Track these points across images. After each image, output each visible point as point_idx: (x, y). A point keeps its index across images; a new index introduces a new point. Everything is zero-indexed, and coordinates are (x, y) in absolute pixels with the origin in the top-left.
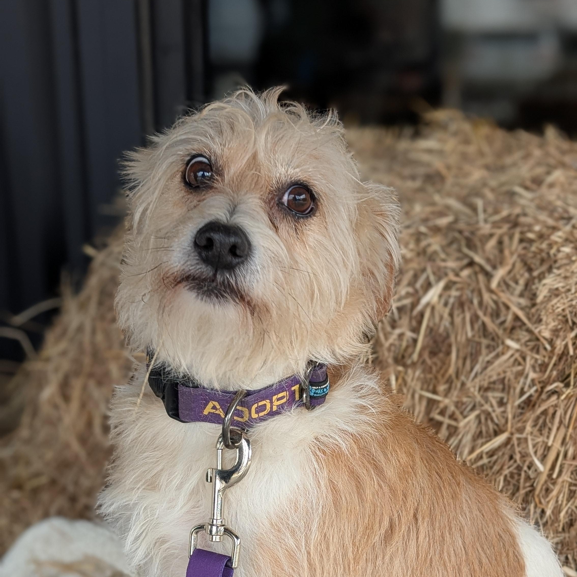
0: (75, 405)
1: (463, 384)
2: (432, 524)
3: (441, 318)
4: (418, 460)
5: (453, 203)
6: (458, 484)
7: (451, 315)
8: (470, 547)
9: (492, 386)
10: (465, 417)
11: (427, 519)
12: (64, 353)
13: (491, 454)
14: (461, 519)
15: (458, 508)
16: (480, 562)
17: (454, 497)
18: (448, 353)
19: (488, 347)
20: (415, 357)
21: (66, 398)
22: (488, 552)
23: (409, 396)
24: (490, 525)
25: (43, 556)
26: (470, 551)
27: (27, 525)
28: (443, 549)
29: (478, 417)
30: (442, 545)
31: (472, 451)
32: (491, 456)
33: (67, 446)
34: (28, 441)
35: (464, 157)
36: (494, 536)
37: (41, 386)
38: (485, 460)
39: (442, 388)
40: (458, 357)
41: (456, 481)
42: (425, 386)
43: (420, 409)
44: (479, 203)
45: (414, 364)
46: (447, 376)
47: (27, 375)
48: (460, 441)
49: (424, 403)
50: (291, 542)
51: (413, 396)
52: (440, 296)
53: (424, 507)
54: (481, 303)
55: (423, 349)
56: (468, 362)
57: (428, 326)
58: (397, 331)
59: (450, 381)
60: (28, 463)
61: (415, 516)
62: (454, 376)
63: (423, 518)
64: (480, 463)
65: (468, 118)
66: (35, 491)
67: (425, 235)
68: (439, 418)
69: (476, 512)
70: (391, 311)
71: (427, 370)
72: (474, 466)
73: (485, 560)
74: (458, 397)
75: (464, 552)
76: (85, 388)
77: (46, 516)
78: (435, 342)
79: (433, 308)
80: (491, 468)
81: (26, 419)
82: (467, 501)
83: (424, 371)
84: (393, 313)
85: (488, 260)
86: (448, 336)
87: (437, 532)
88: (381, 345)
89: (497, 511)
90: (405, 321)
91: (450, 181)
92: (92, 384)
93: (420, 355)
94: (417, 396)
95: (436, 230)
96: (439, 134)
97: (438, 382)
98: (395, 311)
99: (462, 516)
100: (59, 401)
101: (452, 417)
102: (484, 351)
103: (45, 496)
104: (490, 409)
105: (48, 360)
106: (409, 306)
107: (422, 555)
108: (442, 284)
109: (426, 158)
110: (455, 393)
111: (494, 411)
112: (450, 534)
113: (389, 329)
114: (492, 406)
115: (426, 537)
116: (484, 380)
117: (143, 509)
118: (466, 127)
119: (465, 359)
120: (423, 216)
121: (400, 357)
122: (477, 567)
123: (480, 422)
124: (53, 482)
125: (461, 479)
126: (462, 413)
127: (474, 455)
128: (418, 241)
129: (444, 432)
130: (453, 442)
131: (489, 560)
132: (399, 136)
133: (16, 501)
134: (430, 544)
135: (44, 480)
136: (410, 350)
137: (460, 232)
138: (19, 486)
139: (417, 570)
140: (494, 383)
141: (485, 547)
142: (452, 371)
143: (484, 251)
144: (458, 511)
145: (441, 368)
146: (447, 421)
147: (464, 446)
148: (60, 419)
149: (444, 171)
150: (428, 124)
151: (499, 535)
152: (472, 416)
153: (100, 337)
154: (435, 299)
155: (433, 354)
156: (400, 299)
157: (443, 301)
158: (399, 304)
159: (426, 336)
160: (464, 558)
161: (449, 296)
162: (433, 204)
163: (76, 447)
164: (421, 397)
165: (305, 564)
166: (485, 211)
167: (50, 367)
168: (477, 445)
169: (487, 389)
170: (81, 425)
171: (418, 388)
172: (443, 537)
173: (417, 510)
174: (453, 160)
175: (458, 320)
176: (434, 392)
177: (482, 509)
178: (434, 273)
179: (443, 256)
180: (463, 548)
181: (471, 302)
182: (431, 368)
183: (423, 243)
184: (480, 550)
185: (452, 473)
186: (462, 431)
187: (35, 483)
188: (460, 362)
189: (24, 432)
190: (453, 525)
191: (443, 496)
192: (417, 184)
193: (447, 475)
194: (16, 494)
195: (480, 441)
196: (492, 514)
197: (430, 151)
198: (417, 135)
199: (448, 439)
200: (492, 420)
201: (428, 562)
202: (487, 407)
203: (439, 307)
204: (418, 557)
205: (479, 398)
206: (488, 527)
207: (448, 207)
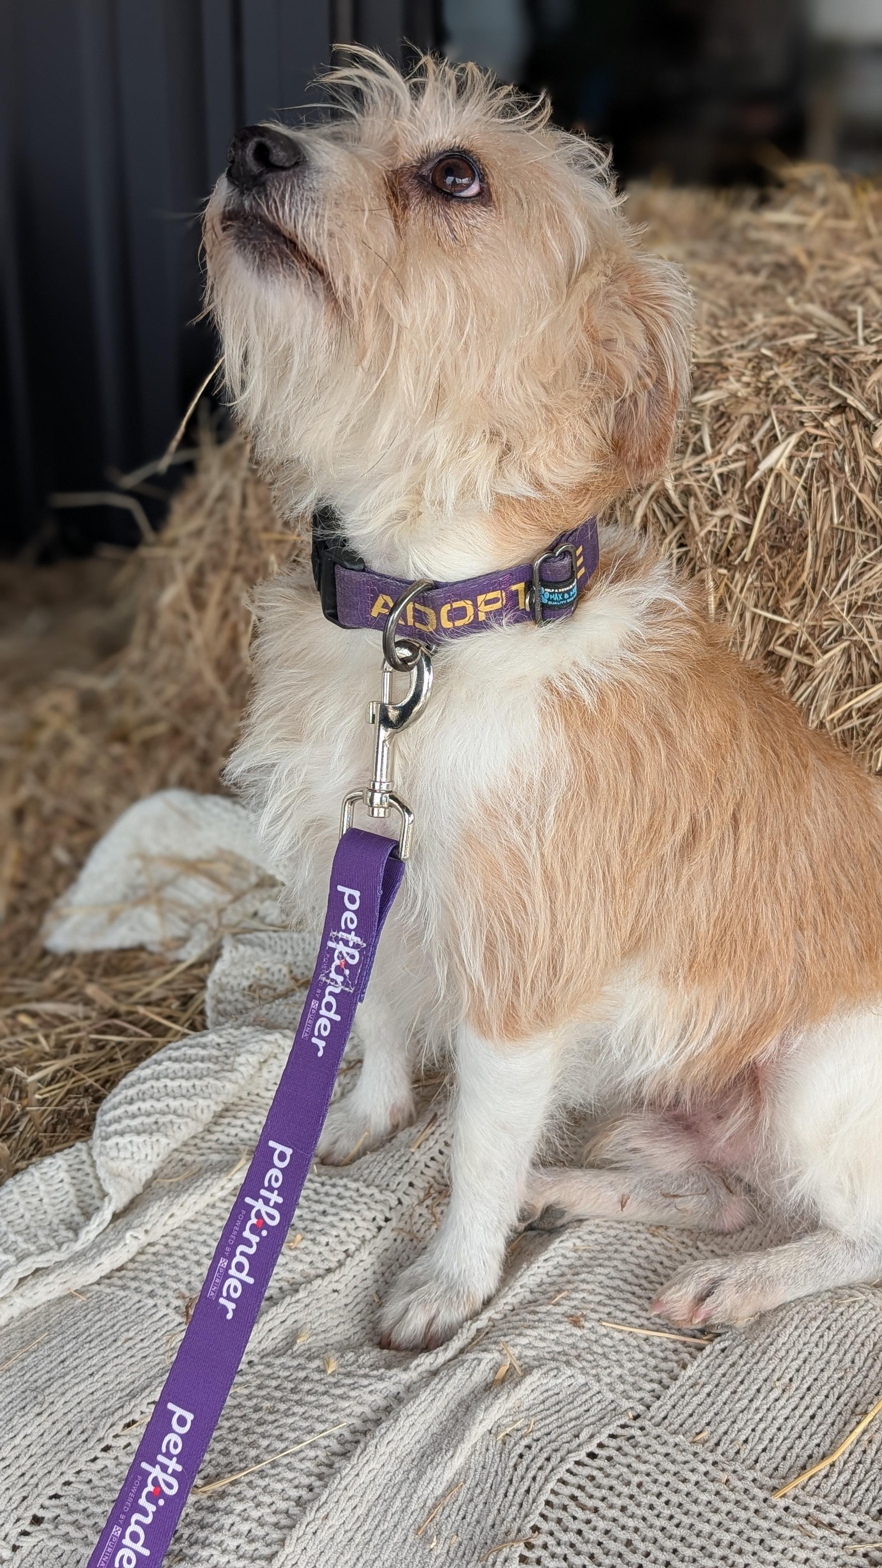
0: (212, 614)
1: (823, 599)
2: (760, 831)
3: (792, 493)
4: (745, 726)
5: (814, 309)
6: (805, 767)
7: (807, 489)
8: (822, 865)
9: (870, 603)
10: (825, 652)
11: (753, 823)
12: (199, 533)
13: (866, 711)
14: (808, 821)
15: (802, 805)
16: (838, 889)
17: (797, 786)
18: (802, 550)
19: (865, 541)
20: (748, 553)
21: (199, 603)
22: (852, 873)
23: (736, 617)
24: (857, 830)
25: (154, 849)
26: (821, 871)
27: (134, 798)
28: (775, 870)
29: (847, 650)
30: (773, 866)
31: (834, 707)
32: (866, 715)
33: (198, 677)
34: (141, 667)
35: (837, 237)
36: (863, 848)
37: (162, 584)
38: (856, 722)
39: (788, 604)
40: (815, 555)
41: (801, 761)
42: (762, 601)
43: (754, 636)
44: (859, 311)
45: (745, 564)
46: (799, 585)
47: (142, 564)
48: (816, 689)
49: (760, 627)
50: (517, 837)
51: (742, 616)
52: (791, 458)
53: (751, 802)
54: (855, 471)
55: (760, 541)
56: (833, 564)
57: (769, 504)
58: (720, 512)
59: (801, 594)
60: (138, 702)
61: (735, 819)
62: (809, 586)
63: (748, 822)
64: (848, 725)
65: (844, 177)
66: (148, 745)
67: (770, 360)
68: (783, 651)
69: (833, 809)
70: (710, 481)
71: (767, 574)
72: (838, 730)
73: (845, 887)
74: (814, 618)
75: (810, 874)
76: (227, 589)
77: (162, 785)
78: (780, 530)
79: (778, 476)
80: (865, 734)
81: (138, 634)
82: (818, 791)
83: (760, 577)
84: (714, 484)
85: (869, 402)
86: (802, 523)
87: (767, 843)
88: (694, 534)
89: (869, 807)
90: (732, 496)
91: (812, 275)
92: (238, 581)
93: (755, 551)
94: (748, 616)
95: (789, 353)
96: (798, 202)
97: (783, 595)
98: (717, 480)
99: (808, 815)
100: (189, 608)
101: (802, 650)
102: (859, 548)
103: (162, 754)
104: (866, 641)
105: (174, 543)
106: (740, 473)
107: (741, 880)
108: (794, 439)
109: (776, 238)
110: (809, 614)
111: (872, 643)
112: (787, 845)
113: (706, 509)
114: (869, 636)
115: (748, 850)
116: (858, 593)
117: (285, 773)
118: (843, 190)
119: (828, 559)
120: (767, 330)
121: (723, 552)
122: (832, 899)
123: (849, 659)
124: (176, 732)
125: (812, 759)
126: (819, 645)
127: (838, 713)
128: (758, 370)
129: (789, 675)
130: (806, 691)
131: (853, 887)
132: (735, 204)
133: (117, 760)
134: (754, 861)
135: (161, 728)
136: (740, 542)
137: (826, 357)
138: (123, 738)
139: (731, 901)
140: (874, 598)
141: (846, 866)
142: (805, 577)
143: (863, 389)
144: (803, 809)
145: (788, 572)
146: (795, 656)
147: (823, 698)
148: (189, 636)
149: (803, 259)
150: (781, 185)
151: (872, 845)
152: (837, 650)
153: (253, 510)
154: (783, 461)
155: (776, 549)
156: (724, 463)
157: (794, 466)
158: (724, 469)
159: (765, 521)
160: (811, 882)
161: (806, 459)
162: (784, 312)
163: (210, 678)
164: (754, 616)
165: (538, 875)
166: (866, 326)
167: (176, 554)
168: (843, 697)
169: (862, 608)
170: (220, 645)
171: (750, 604)
172: (775, 852)
173: (738, 805)
174: (818, 243)
175: (818, 497)
176: (777, 611)
177: (843, 804)
178: (781, 422)
179: (797, 396)
180: (808, 868)
181: (842, 470)
182: (773, 571)
183: (766, 375)
184: (837, 870)
185: (795, 749)
186: (819, 674)
187: (148, 732)
188: (820, 564)
189: (134, 654)
190: (792, 832)
191: (779, 786)
192: (761, 279)
193: (787, 752)
194: (117, 749)
195: (848, 691)
196: (861, 813)
197: (781, 227)
198: (763, 202)
199: (796, 686)
200: (869, 658)
201: (751, 891)
202: (861, 636)
203: (789, 477)
204: (734, 882)
205: (848, 623)
206: (853, 833)
207: (808, 317)
